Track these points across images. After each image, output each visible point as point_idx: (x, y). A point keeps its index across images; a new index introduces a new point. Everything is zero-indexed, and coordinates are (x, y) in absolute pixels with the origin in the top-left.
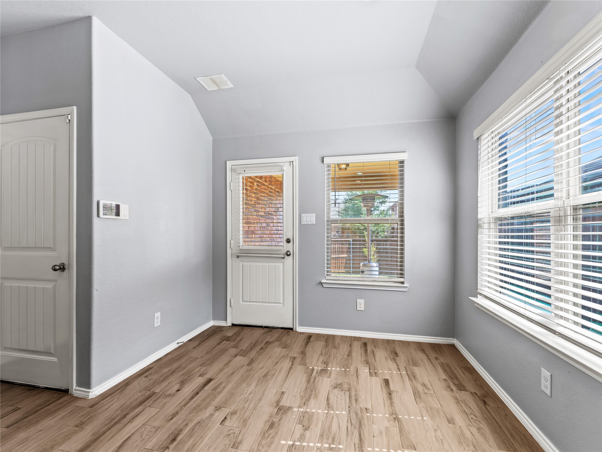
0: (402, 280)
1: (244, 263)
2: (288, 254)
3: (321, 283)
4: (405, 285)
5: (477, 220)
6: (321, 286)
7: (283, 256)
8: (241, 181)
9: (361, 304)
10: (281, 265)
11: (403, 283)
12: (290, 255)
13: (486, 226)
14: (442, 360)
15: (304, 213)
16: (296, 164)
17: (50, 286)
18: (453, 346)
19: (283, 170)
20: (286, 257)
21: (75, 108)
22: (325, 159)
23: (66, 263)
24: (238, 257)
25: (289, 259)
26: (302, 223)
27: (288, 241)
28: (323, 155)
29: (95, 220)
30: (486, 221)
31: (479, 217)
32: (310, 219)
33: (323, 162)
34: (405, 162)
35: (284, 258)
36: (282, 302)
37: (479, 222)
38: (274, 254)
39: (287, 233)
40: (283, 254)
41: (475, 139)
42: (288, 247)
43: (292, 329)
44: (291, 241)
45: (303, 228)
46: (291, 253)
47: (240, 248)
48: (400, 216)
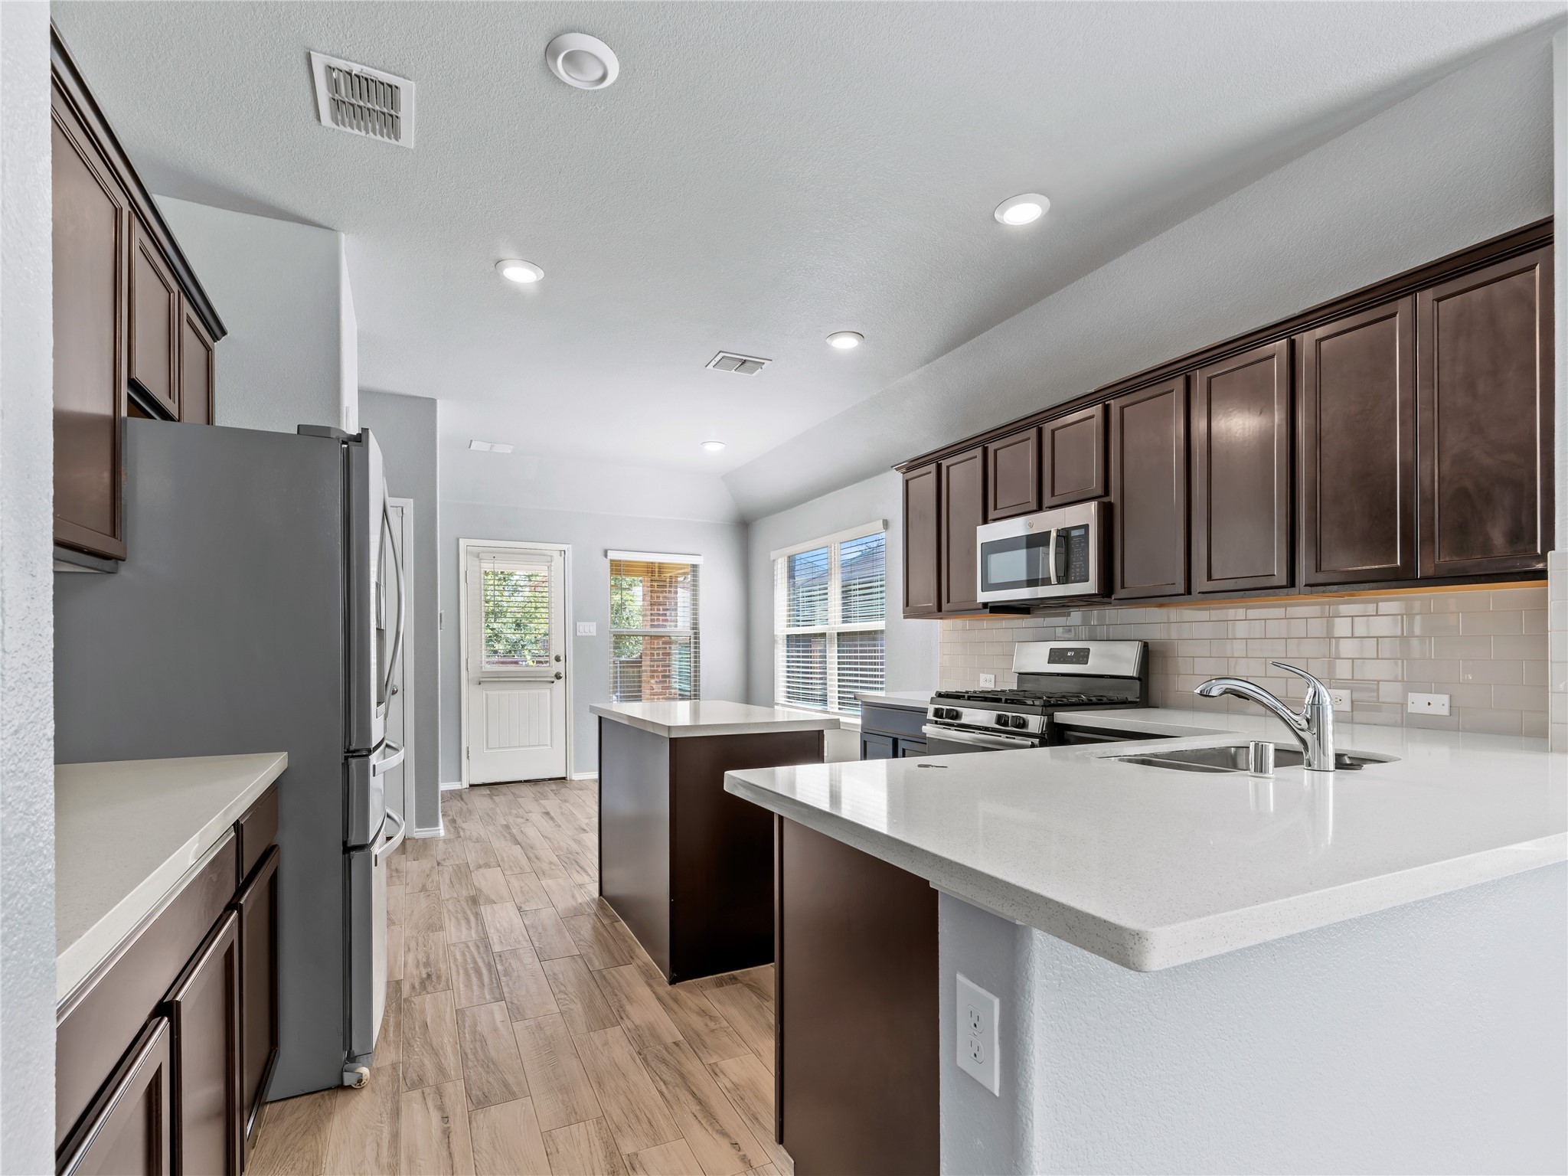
1: (488, 693)
2: (558, 676)
5: (774, 635)
7: (552, 679)
10: (548, 692)
12: (560, 678)
15: (580, 621)
16: (569, 553)
19: (551, 561)
20: (556, 681)
22: (609, 552)
24: (479, 683)
25: (560, 683)
26: (578, 634)
27: (558, 659)
28: (607, 548)
29: (439, 633)
31: (775, 633)
32: (588, 629)
33: (606, 556)
34: (700, 566)
35: (553, 682)
36: (549, 743)
37: (776, 638)
38: (539, 677)
39: (557, 648)
40: (552, 677)
41: (772, 559)
42: (559, 667)
43: (564, 778)
44: (562, 658)
45: (580, 642)
46: (563, 675)
47: (483, 670)
48: (693, 630)
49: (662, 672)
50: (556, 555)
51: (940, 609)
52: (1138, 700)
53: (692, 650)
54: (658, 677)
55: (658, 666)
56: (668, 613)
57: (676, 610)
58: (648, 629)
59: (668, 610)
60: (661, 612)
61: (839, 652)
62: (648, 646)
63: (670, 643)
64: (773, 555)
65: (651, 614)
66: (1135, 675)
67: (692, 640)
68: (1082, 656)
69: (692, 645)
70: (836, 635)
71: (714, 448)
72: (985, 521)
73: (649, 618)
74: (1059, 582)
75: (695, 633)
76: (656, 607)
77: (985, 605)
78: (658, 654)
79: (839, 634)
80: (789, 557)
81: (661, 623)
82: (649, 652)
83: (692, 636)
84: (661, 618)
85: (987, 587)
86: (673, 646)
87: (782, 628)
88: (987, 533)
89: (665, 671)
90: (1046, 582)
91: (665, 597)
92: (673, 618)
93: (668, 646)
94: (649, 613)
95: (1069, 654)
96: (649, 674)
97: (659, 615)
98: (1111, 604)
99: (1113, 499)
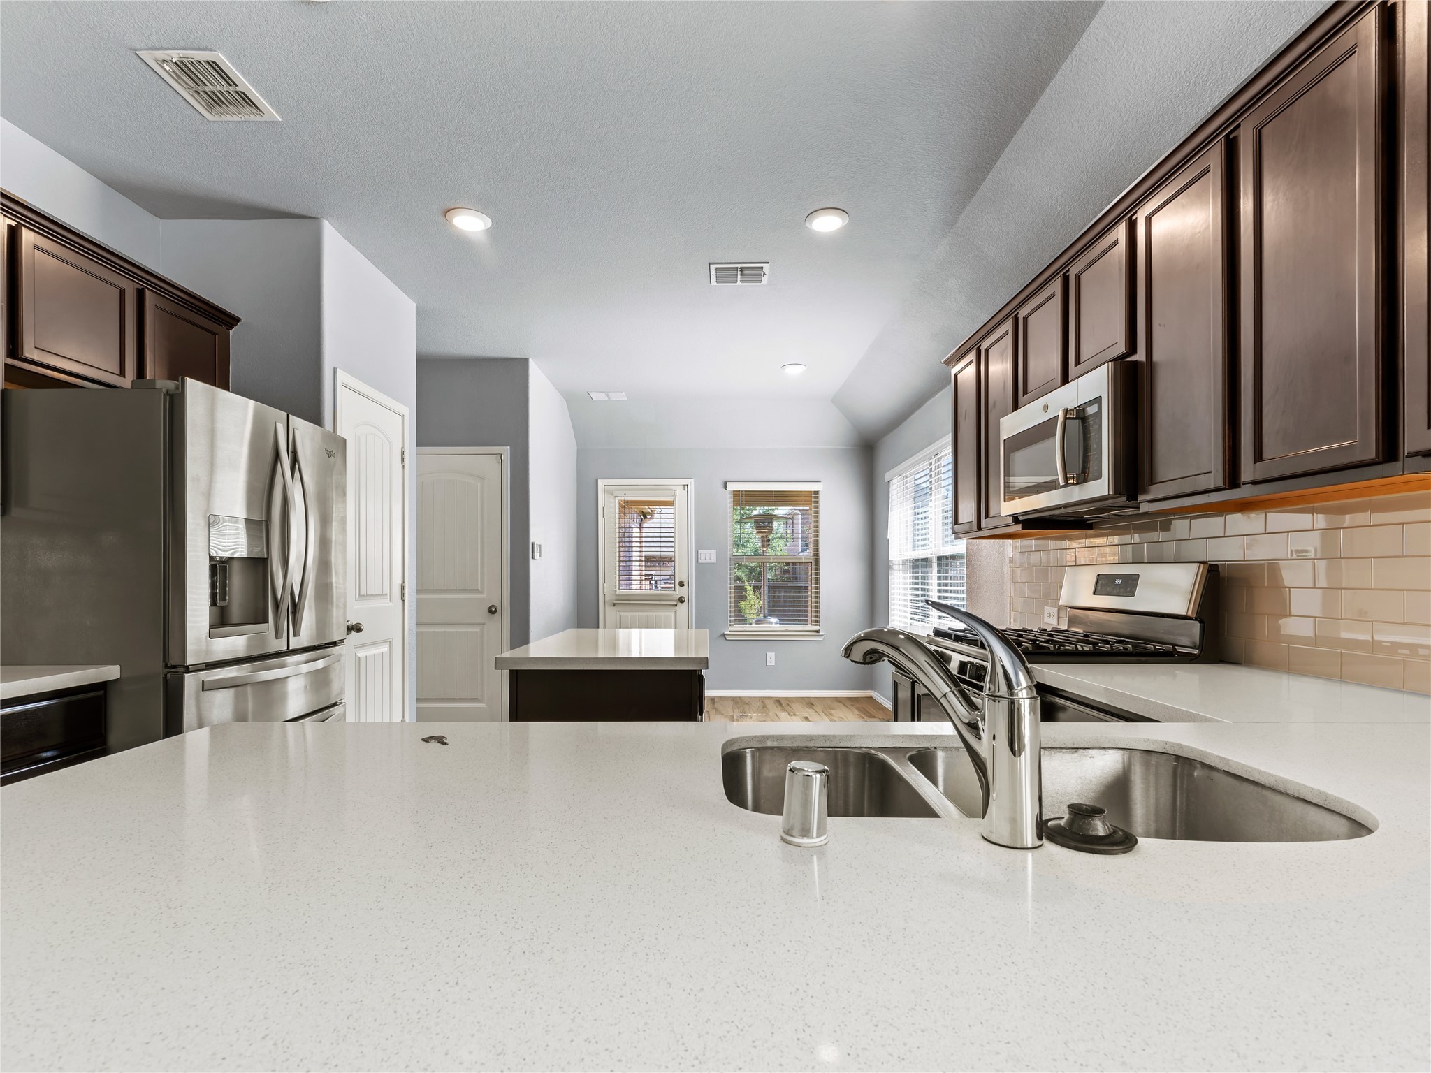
0: (816, 628)
1: (622, 614)
2: (681, 600)
3: (724, 635)
4: (820, 634)
6: (723, 638)
7: (676, 603)
8: (617, 506)
9: (771, 658)
10: (673, 614)
11: (818, 631)
12: (684, 601)
13: (895, 567)
14: (858, 705)
15: (701, 549)
16: (691, 488)
17: (477, 629)
18: (871, 698)
19: (675, 495)
20: (679, 604)
21: (509, 447)
22: (728, 484)
23: (498, 605)
24: (614, 605)
25: (683, 607)
26: (700, 562)
27: (681, 584)
28: (727, 480)
29: (532, 561)
30: (897, 563)
31: (890, 559)
32: (709, 556)
33: (725, 487)
34: (820, 493)
35: (676, 605)
37: (890, 564)
38: (664, 601)
39: (681, 575)
40: (675, 601)
41: (886, 481)
42: (682, 592)
44: (686, 583)
45: (701, 569)
46: (686, 599)
47: (617, 593)
48: (814, 555)
50: (679, 487)
51: (979, 526)
52: (1196, 652)
53: (813, 576)
61: (939, 578)
64: (887, 476)
66: (1190, 613)
68: (1128, 585)
69: (813, 569)
70: (935, 560)
71: (794, 371)
72: (1015, 409)
74: (1069, 482)
77: (1016, 519)
79: (939, 558)
83: (813, 560)
85: (1007, 498)
90: (1057, 485)
95: (1117, 583)
98: (1145, 508)
99: (1140, 356)
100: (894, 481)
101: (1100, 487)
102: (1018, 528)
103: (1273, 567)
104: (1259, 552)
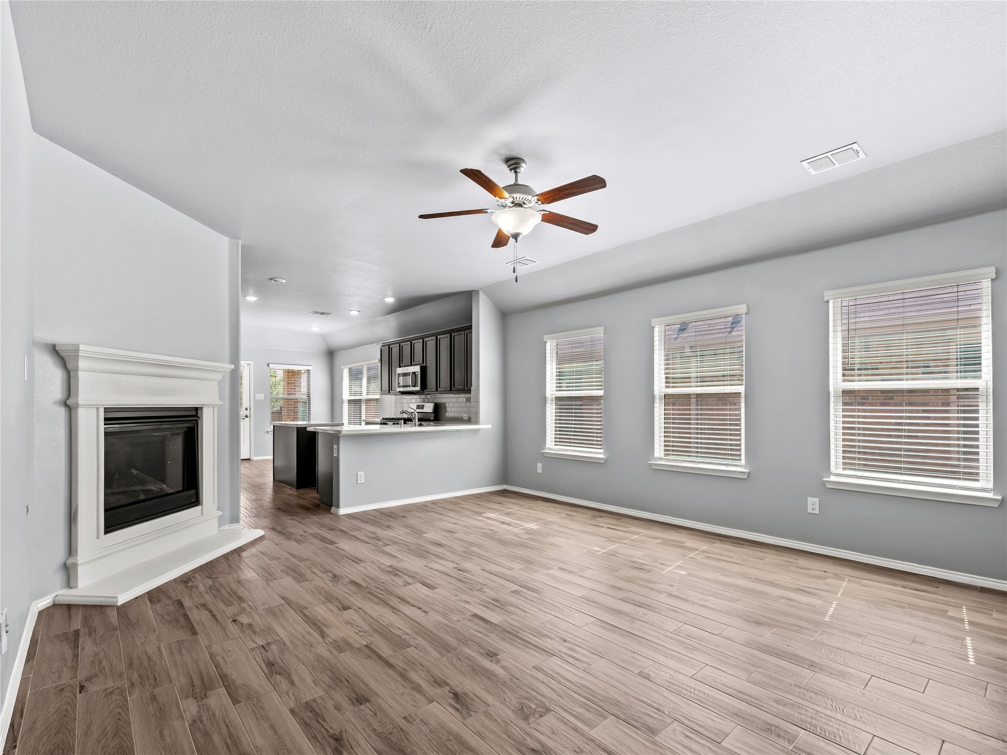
2: (247, 416)
3: (267, 432)
5: (343, 399)
10: (243, 423)
16: (252, 365)
19: (244, 368)
20: (246, 418)
25: (247, 420)
26: (256, 399)
27: (246, 409)
28: (269, 362)
32: (260, 396)
33: (269, 366)
34: (311, 371)
35: (244, 419)
37: (344, 401)
39: (246, 406)
40: (244, 417)
41: (342, 368)
42: (247, 413)
43: (249, 459)
44: (249, 409)
45: (256, 402)
46: (249, 416)
48: (308, 396)
49: (293, 416)
50: (246, 365)
51: (389, 392)
52: (433, 420)
53: (307, 405)
54: (291, 418)
55: (291, 413)
56: (296, 388)
57: (300, 386)
58: (286, 396)
59: (296, 386)
60: (293, 387)
61: (366, 406)
62: (286, 404)
63: (297, 402)
64: (342, 367)
65: (288, 388)
66: (432, 412)
67: (307, 401)
68: (422, 407)
69: (307, 403)
70: (365, 400)
71: (315, 329)
72: (400, 367)
73: (287, 390)
74: (413, 386)
75: (309, 399)
76: (290, 385)
77: (400, 392)
78: (291, 407)
80: (349, 368)
81: (293, 392)
82: (286, 406)
83: (307, 400)
84: (293, 390)
85: (399, 387)
86: (299, 403)
87: (346, 396)
88: (400, 370)
89: (295, 415)
90: (409, 386)
91: (295, 380)
92: (299, 390)
93: (296, 404)
94: (286, 387)
95: (420, 406)
96: (287, 417)
97: (292, 388)
98: (425, 393)
99: (425, 365)
100: (345, 369)
101: (418, 388)
102: (400, 393)
103: (445, 404)
104: (443, 401)
